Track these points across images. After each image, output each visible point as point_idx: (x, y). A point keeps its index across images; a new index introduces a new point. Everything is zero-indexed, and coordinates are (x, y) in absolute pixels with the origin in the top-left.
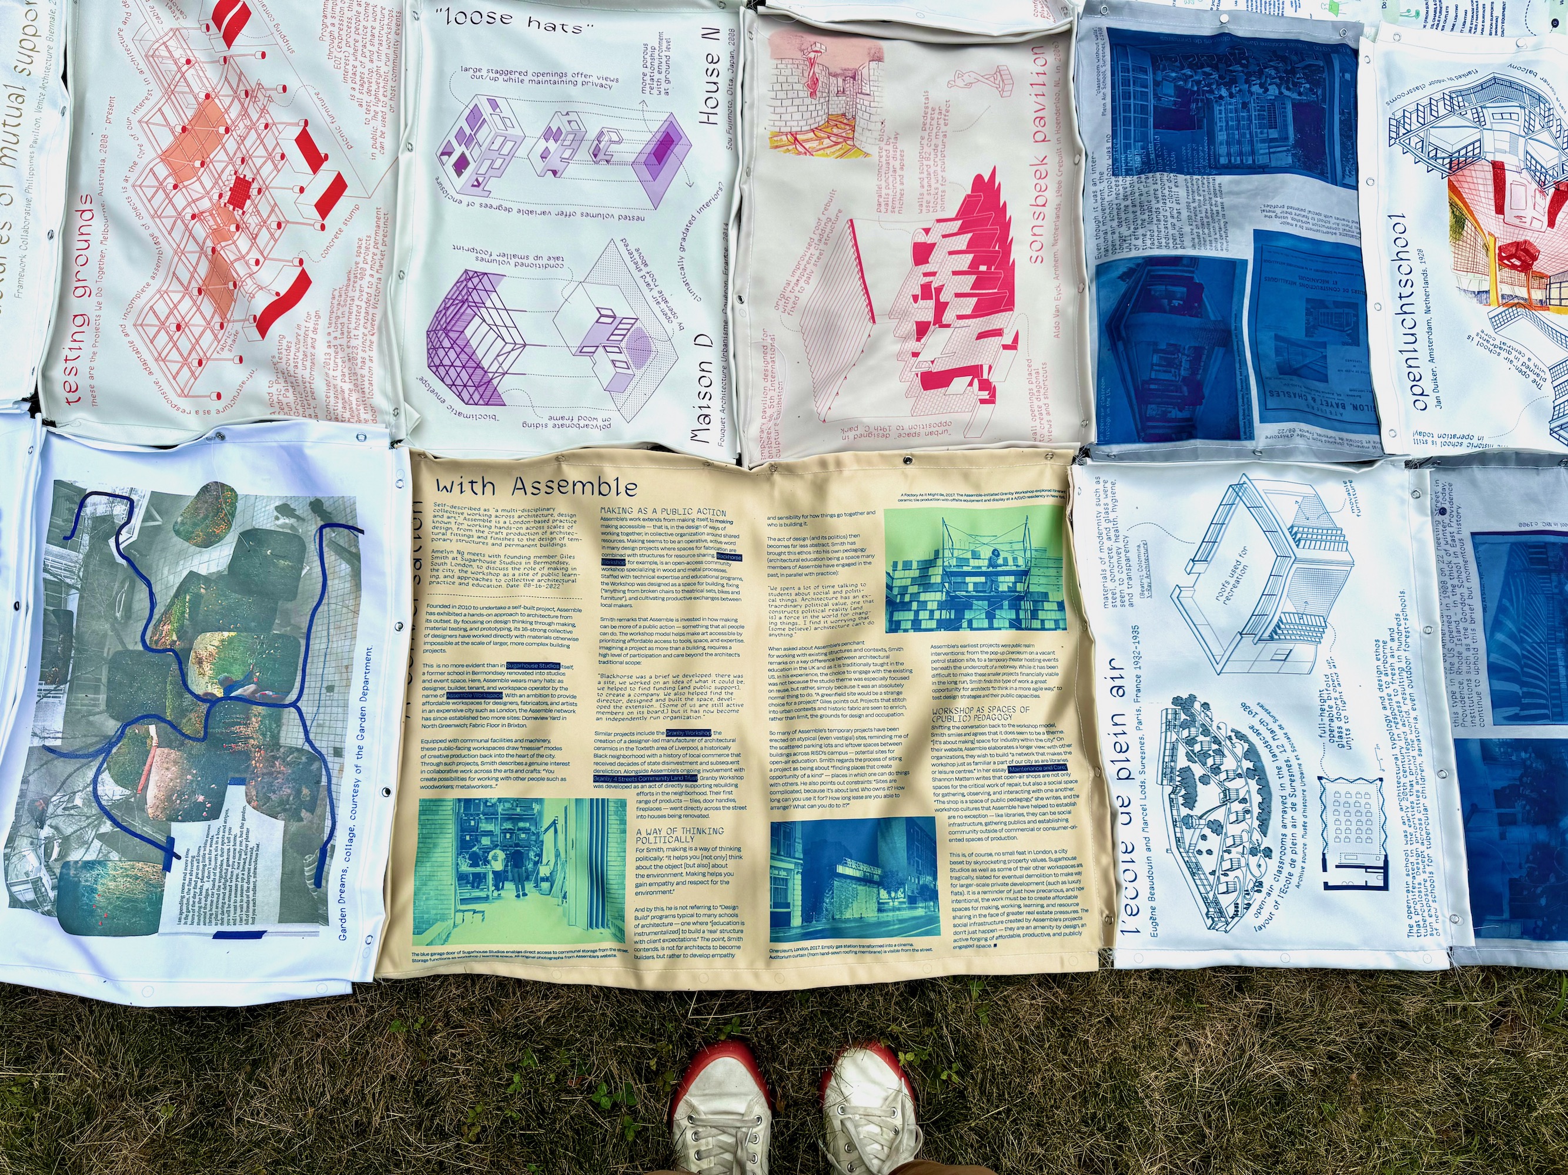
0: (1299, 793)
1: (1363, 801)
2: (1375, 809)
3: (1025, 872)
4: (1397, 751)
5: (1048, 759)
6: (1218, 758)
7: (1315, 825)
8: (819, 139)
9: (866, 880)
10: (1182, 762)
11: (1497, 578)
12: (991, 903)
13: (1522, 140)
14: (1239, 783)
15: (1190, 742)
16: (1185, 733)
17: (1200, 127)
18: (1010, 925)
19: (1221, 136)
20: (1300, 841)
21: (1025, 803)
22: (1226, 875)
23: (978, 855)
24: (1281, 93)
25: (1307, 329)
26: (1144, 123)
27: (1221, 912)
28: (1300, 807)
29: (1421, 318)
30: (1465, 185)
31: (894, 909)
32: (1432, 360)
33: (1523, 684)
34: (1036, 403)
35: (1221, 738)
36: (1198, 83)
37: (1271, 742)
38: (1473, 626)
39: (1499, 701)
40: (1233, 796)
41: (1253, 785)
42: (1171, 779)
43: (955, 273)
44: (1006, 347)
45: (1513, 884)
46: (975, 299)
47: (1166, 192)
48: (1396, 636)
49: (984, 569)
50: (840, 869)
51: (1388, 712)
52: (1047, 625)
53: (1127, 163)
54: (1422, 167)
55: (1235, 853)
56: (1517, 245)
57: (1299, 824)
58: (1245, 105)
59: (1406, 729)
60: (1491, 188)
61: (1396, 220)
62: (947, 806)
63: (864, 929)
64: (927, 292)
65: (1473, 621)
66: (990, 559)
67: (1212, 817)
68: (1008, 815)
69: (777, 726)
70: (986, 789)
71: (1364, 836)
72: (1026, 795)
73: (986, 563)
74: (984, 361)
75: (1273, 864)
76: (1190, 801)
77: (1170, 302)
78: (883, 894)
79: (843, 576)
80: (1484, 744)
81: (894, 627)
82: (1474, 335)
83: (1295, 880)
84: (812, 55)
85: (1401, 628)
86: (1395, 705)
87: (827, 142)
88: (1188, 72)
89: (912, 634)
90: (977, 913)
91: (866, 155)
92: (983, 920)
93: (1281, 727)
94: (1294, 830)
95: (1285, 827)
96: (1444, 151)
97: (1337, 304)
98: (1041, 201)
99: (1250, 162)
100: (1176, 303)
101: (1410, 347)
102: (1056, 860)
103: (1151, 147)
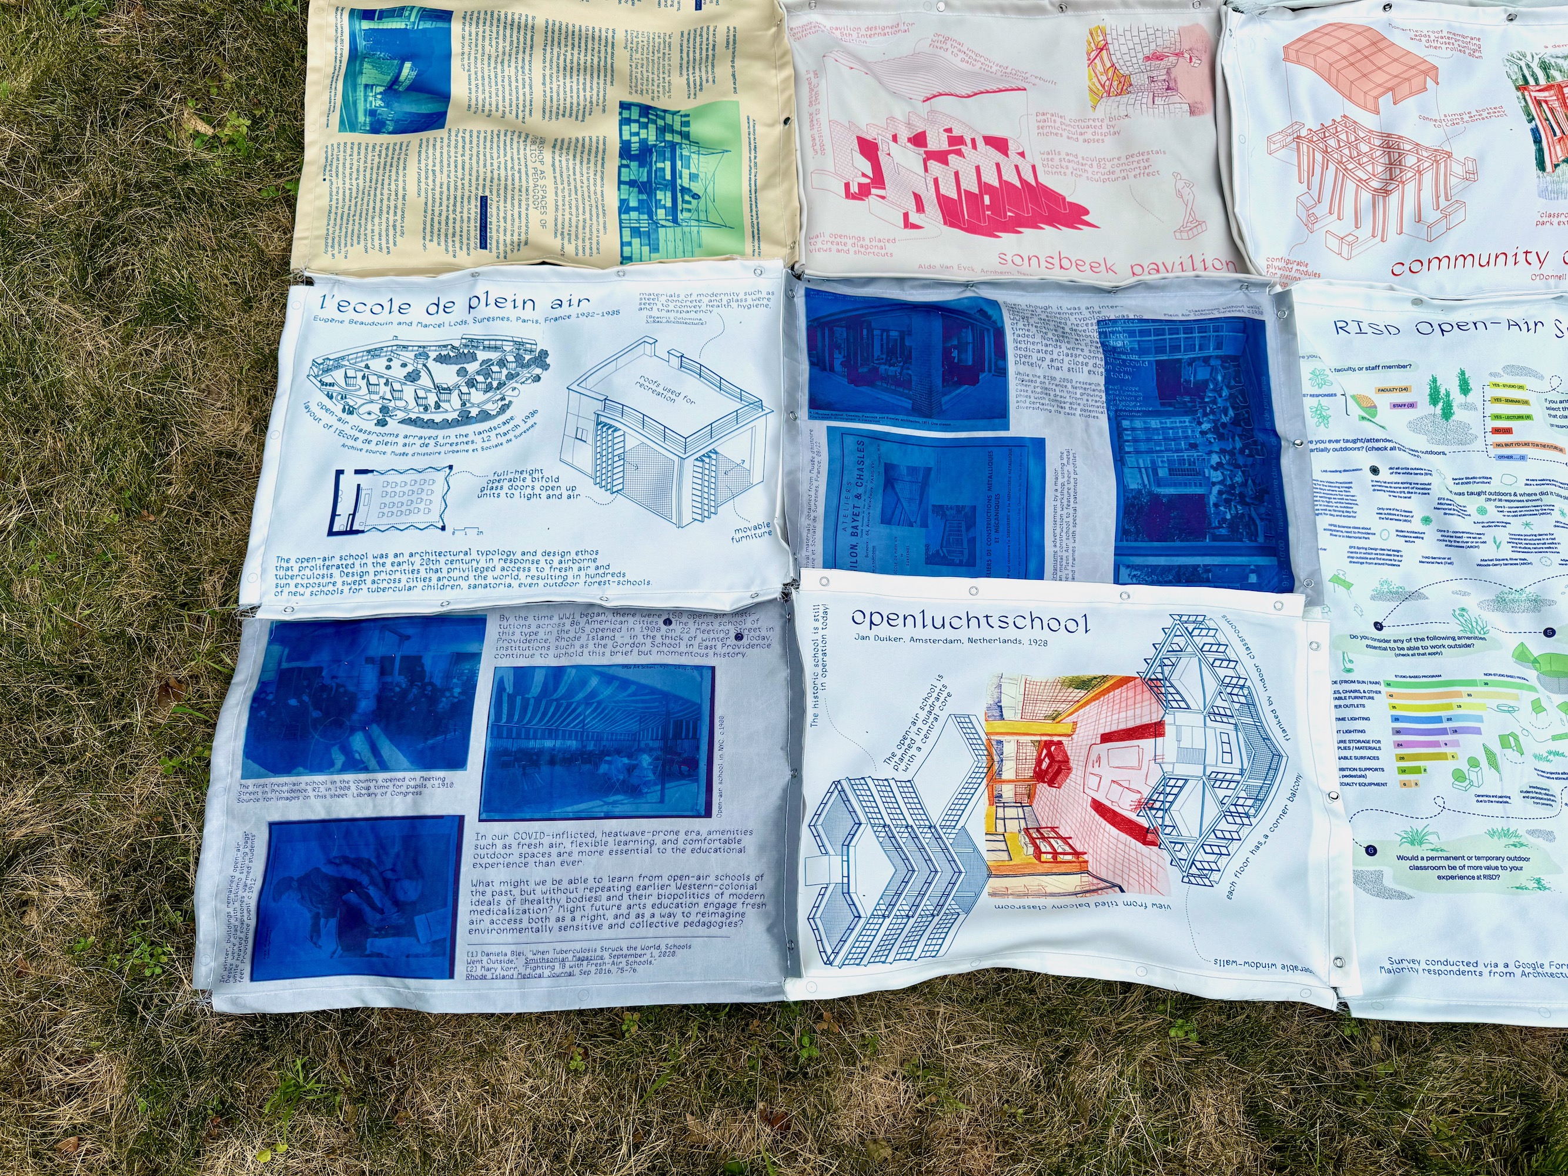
0: (438, 449)
1: (422, 506)
2: (412, 519)
3: (385, 197)
4: (474, 556)
5: (492, 233)
6: (484, 386)
7: (402, 464)
8: (1106, 72)
9: (395, 80)
10: (482, 355)
11: (656, 682)
12: (362, 173)
13: (1198, 770)
14: (456, 402)
15: (502, 363)
16: (511, 358)
17: (1163, 404)
18: (341, 191)
19: (1154, 423)
20: (389, 449)
21: (451, 208)
22: (363, 377)
23: (405, 160)
24: (1214, 484)
25: (941, 507)
26: (1160, 350)
27: (327, 371)
28: (424, 450)
29: (963, 634)
30: (1131, 694)
31: (366, 97)
32: (912, 639)
33: (538, 700)
34: (850, 242)
35: (504, 390)
36: (1214, 402)
37: (494, 432)
38: (608, 654)
39: (522, 674)
40: (443, 397)
41: (452, 416)
42: (466, 346)
43: (978, 168)
44: (906, 216)
45: (317, 671)
46: (955, 197)
47: (1081, 359)
48: (601, 571)
49: (679, 181)
50: (408, 65)
51: (518, 556)
52: (627, 249)
53: (1113, 333)
54: (1151, 653)
55: (385, 390)
56: (1066, 761)
57: (407, 450)
58: (1194, 446)
59: (498, 572)
60: (1131, 724)
61: (1082, 622)
62: (453, 138)
63: (352, 75)
64: (956, 141)
65: (613, 653)
66: (689, 190)
67: (424, 374)
68: (441, 193)
69: (540, 22)
70: (467, 177)
71: (386, 510)
72: (458, 209)
73: (686, 185)
74: (889, 191)
75: (371, 426)
76: (441, 359)
77: (955, 347)
78: (380, 89)
79: (678, 81)
80: (476, 657)
81: (624, 106)
82: (943, 681)
83: (350, 443)
84: (1187, 56)
85: (609, 577)
86: (527, 565)
87: (1104, 78)
88: (1225, 393)
89: (618, 118)
90: (355, 162)
91: (1094, 107)
92: (348, 166)
93: (508, 441)
94: (401, 444)
95: (406, 437)
96: (1172, 673)
97: (972, 541)
98: (1066, 263)
99: (1127, 449)
100: (955, 354)
101: (929, 622)
102: (394, 226)
103: (1135, 357)
